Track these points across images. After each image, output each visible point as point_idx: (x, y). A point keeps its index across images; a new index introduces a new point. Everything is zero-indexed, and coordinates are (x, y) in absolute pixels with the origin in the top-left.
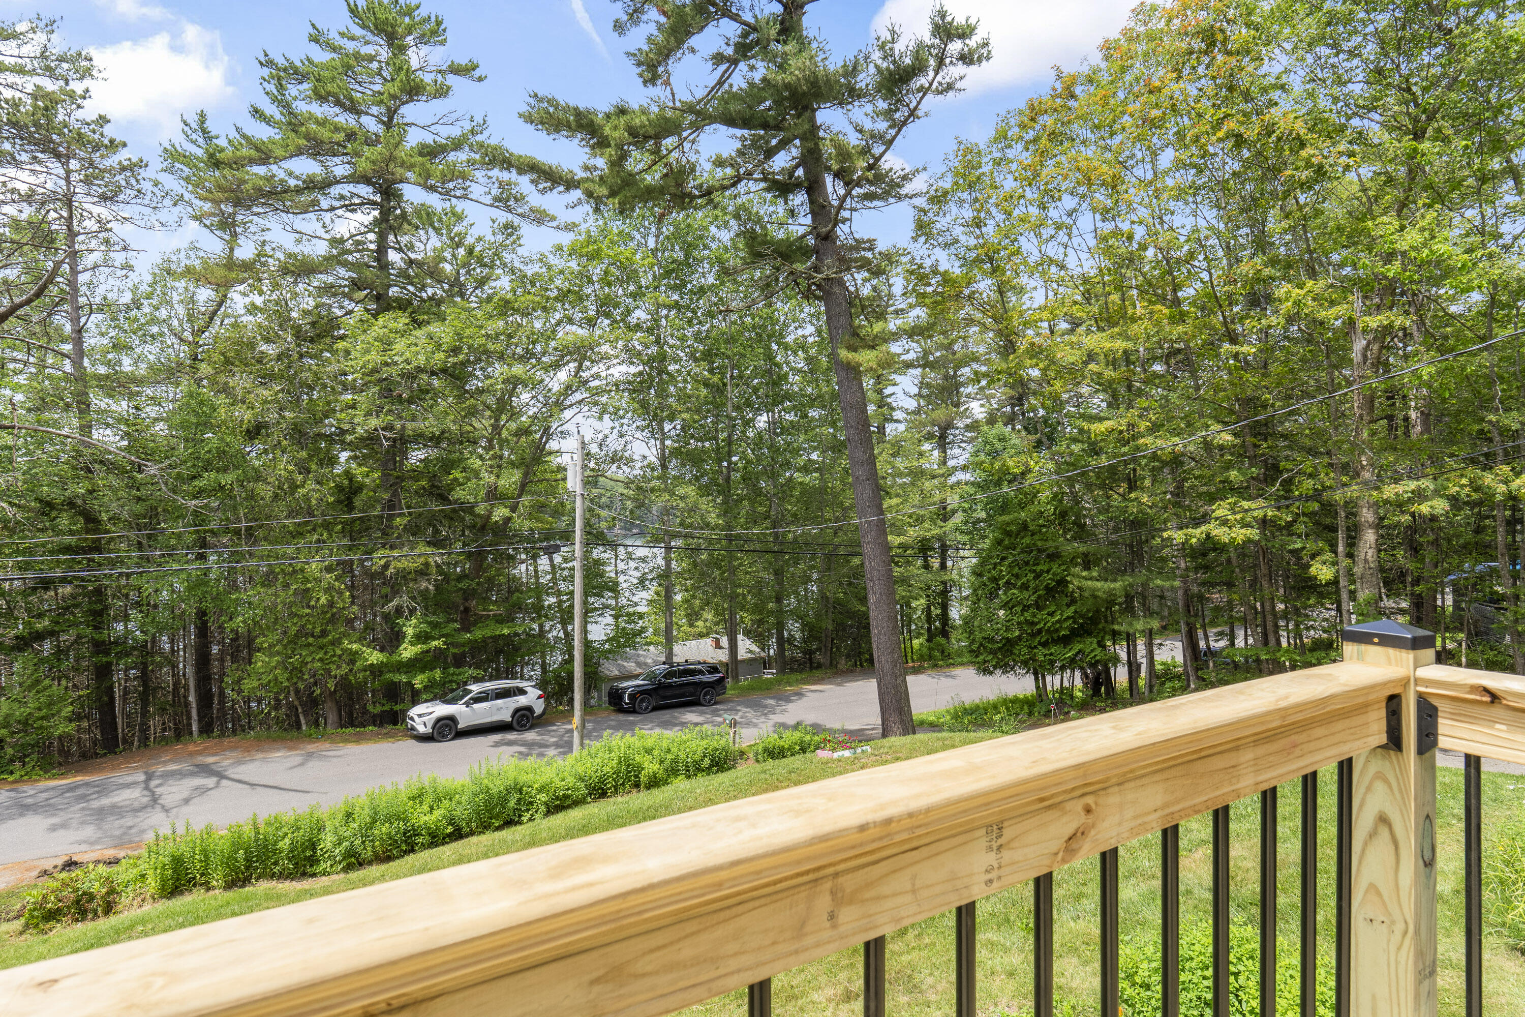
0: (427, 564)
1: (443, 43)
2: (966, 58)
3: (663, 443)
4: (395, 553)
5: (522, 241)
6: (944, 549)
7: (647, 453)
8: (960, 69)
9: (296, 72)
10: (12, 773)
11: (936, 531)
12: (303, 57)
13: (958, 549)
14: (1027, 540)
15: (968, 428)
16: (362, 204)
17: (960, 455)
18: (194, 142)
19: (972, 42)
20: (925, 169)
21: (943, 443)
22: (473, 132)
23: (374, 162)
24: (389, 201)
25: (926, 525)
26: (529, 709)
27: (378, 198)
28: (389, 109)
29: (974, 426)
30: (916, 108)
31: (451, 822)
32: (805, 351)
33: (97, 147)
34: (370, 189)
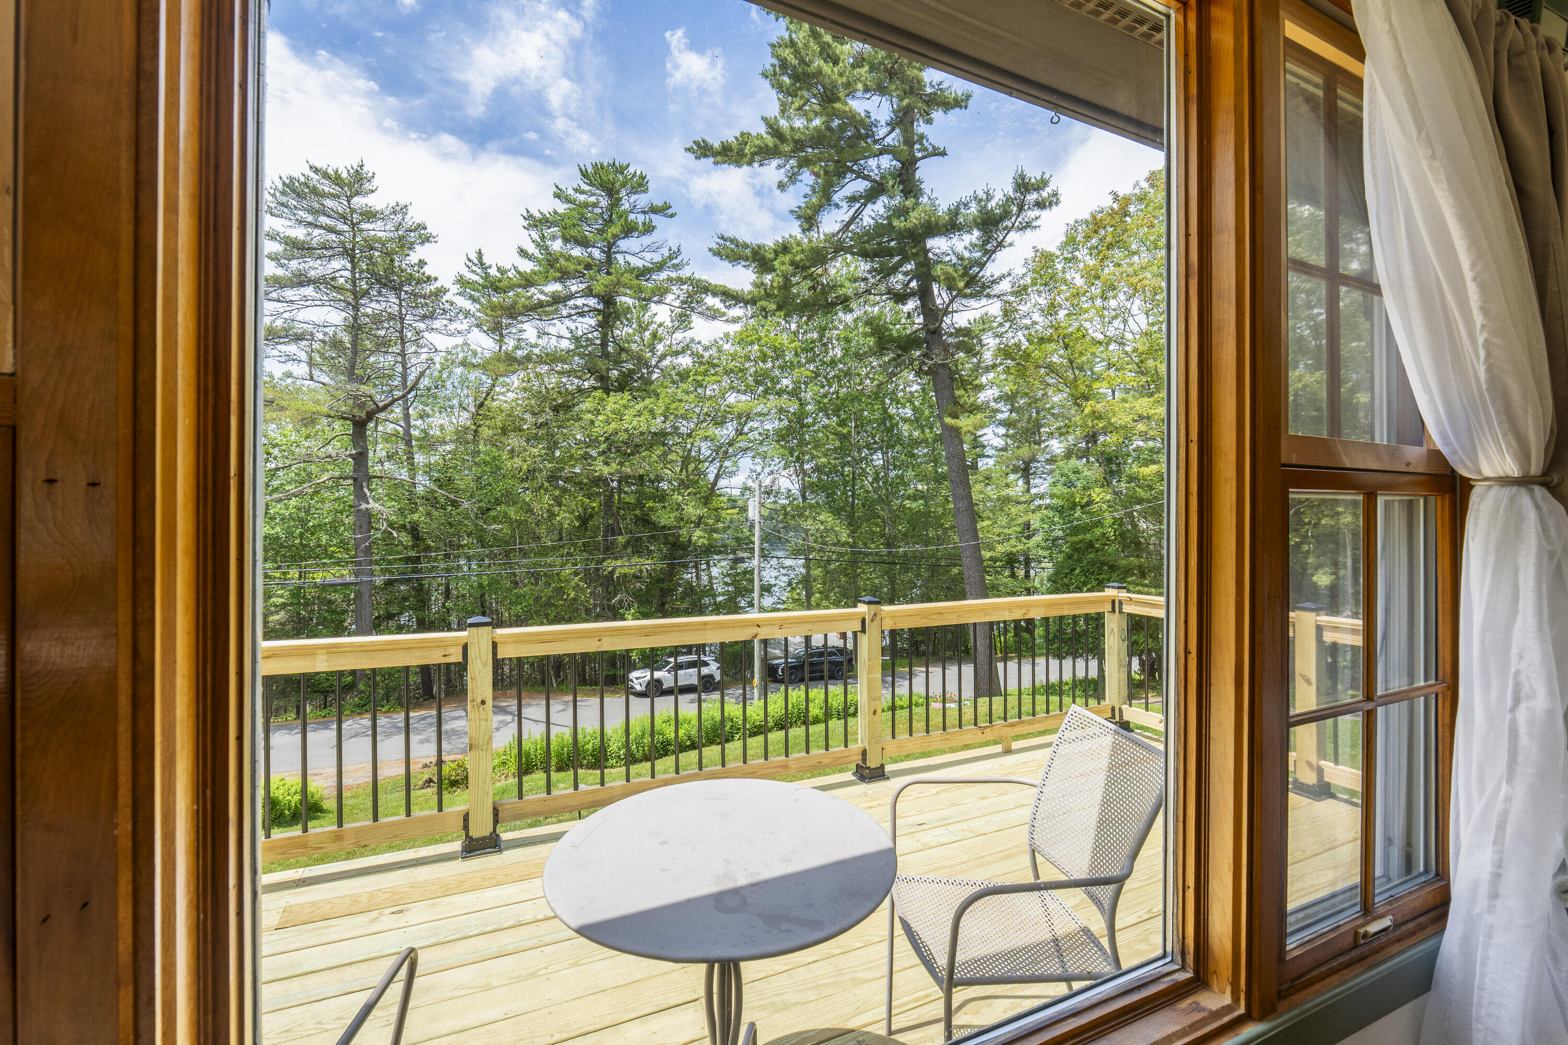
0: (641, 571)
1: (645, 191)
2: (1040, 205)
3: (803, 480)
4: (619, 563)
5: (692, 325)
6: (1028, 562)
7: (791, 487)
8: (1036, 212)
9: (547, 221)
10: (383, 706)
11: (1020, 547)
12: (551, 210)
13: (1040, 562)
14: (1092, 556)
15: (1049, 462)
16: (590, 311)
17: (1041, 485)
18: (474, 272)
19: (1044, 194)
20: (1009, 275)
21: (1026, 472)
22: (671, 258)
23: (606, 286)
24: (609, 308)
25: (1013, 542)
26: (711, 677)
27: (601, 307)
28: (609, 243)
29: (1052, 460)
30: (1003, 240)
31: (689, 738)
32: (912, 403)
33: (419, 282)
34: (596, 300)
